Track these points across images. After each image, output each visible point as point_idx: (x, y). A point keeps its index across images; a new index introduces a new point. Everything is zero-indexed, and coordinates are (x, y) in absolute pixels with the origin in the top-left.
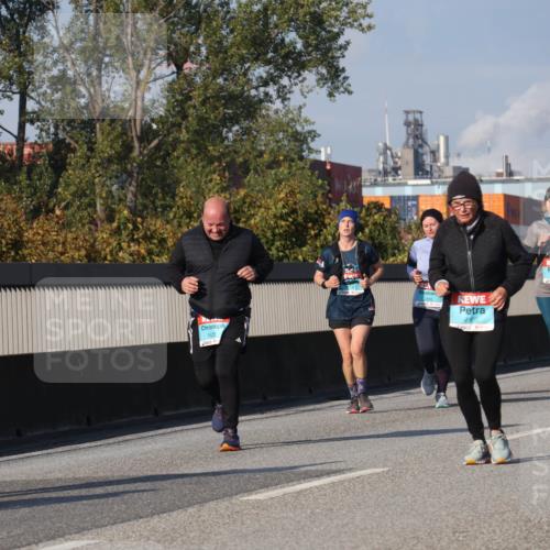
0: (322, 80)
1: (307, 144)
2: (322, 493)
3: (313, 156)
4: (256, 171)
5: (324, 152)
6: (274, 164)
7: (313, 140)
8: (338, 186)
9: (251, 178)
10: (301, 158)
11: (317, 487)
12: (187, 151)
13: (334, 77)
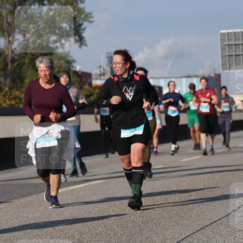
0: (76, 41)
3: (74, 69)
5: (78, 68)
7: (74, 63)
8: (83, 79)
12: (28, 67)
13: (81, 40)
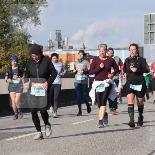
1: (28, 39)
2: (28, 138)
3: (29, 43)
4: (13, 47)
5: (33, 41)
6: (18, 45)
7: (30, 38)
9: (11, 48)
10: (26, 43)
11: (27, 136)
